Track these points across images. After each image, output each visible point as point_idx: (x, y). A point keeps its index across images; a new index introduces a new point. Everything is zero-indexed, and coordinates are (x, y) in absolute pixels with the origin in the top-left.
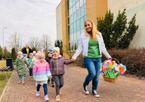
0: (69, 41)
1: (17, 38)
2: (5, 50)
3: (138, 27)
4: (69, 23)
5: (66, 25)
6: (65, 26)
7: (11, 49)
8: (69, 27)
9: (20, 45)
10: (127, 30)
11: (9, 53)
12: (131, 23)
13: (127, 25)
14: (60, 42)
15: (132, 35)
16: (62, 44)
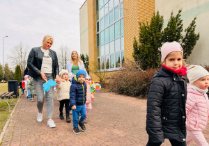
0: (98, 55)
1: (23, 51)
3: (198, 36)
4: (98, 31)
5: (95, 34)
6: (92, 35)
7: (15, 66)
8: (98, 35)
10: (183, 41)
11: (12, 72)
12: (188, 30)
13: (183, 34)
14: (85, 57)
15: (189, 47)
16: (88, 60)
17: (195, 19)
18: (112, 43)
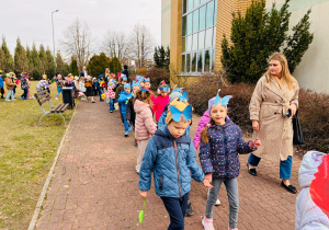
0: (184, 50)
1: (81, 34)
2: (59, 59)
3: (312, 38)
4: (185, 11)
5: (179, 15)
6: (176, 18)
8: (185, 18)
9: (86, 50)
10: (290, 44)
11: (66, 66)
12: (297, 28)
13: (290, 33)
14: (166, 50)
15: (296, 54)
16: (169, 55)
17: (309, 12)
18: (202, 34)
